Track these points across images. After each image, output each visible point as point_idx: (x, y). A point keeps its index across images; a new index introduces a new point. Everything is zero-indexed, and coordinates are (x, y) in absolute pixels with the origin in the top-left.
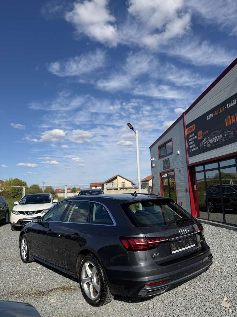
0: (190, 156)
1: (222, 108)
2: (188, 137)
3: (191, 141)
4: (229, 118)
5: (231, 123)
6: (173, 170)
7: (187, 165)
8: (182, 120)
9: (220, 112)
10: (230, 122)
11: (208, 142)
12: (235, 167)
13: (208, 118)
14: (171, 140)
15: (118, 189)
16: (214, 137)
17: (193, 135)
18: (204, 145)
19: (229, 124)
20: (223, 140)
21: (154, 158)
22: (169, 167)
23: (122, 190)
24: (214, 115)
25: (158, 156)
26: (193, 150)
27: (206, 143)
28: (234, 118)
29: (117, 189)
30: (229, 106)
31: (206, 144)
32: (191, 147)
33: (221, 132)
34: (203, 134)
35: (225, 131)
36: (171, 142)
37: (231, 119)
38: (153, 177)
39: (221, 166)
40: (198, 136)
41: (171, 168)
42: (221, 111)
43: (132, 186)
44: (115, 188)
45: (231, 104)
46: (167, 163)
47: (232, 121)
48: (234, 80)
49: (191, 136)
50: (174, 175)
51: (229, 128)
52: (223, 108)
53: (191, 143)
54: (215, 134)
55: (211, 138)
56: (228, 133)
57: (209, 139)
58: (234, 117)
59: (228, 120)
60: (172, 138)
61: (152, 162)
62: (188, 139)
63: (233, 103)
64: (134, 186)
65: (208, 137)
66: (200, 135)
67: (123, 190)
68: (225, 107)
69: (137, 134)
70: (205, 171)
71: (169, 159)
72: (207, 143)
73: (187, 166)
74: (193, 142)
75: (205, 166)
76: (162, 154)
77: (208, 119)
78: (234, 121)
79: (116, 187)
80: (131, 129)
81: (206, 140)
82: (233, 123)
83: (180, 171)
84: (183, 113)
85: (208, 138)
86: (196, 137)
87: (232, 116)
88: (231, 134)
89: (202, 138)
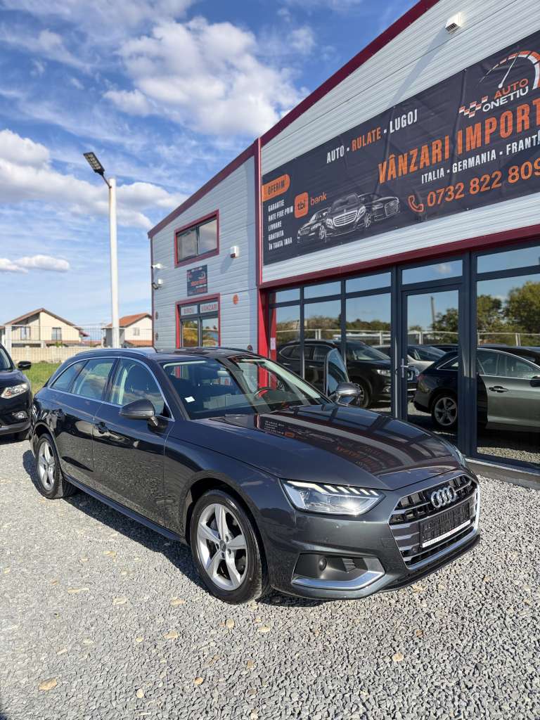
0: (267, 262)
1: (373, 132)
2: (265, 209)
3: (274, 222)
4: (392, 162)
5: (395, 176)
6: (216, 298)
7: (257, 284)
8: (252, 159)
9: (366, 142)
10: (392, 172)
11: (324, 224)
12: (389, 295)
13: (331, 157)
14: (214, 216)
15: (42, 345)
16: (342, 212)
17: (282, 203)
18: (311, 232)
19: (389, 179)
20: (367, 221)
21: (161, 263)
22: (205, 290)
23: (52, 348)
24: (348, 149)
25: (172, 258)
26: (277, 245)
27: (316, 226)
28: (406, 163)
29: (38, 345)
30: (394, 128)
31: (317, 230)
32: (271, 237)
33: (363, 199)
34: (309, 204)
35: (376, 197)
36: (216, 221)
37: (397, 164)
38: (157, 313)
39: (347, 292)
40: (296, 207)
41: (211, 292)
42: (369, 140)
43: (79, 339)
44: (34, 342)
45: (402, 122)
46: (200, 278)
47: (400, 170)
48: (424, 52)
49: (276, 206)
50: (216, 310)
51: (388, 189)
52: (376, 133)
53: (273, 226)
54: (345, 203)
55: (331, 216)
56: (384, 202)
57: (326, 217)
58: (406, 159)
59: (387, 168)
60: (217, 211)
61: (154, 273)
62: (266, 214)
63: (411, 118)
64: (86, 339)
65: (324, 212)
66: (301, 206)
67: (55, 347)
68: (382, 130)
69: (113, 190)
70: (302, 302)
71: (206, 266)
72: (319, 227)
73: (256, 287)
74: (279, 224)
75: (306, 289)
76: (184, 254)
77: (329, 160)
78: (405, 169)
79: (34, 340)
80: (96, 171)
81: (318, 221)
82: (400, 174)
83: (235, 300)
84: (256, 142)
85: (324, 214)
86: (289, 210)
87: (401, 157)
88: (392, 204)
89: (305, 214)
